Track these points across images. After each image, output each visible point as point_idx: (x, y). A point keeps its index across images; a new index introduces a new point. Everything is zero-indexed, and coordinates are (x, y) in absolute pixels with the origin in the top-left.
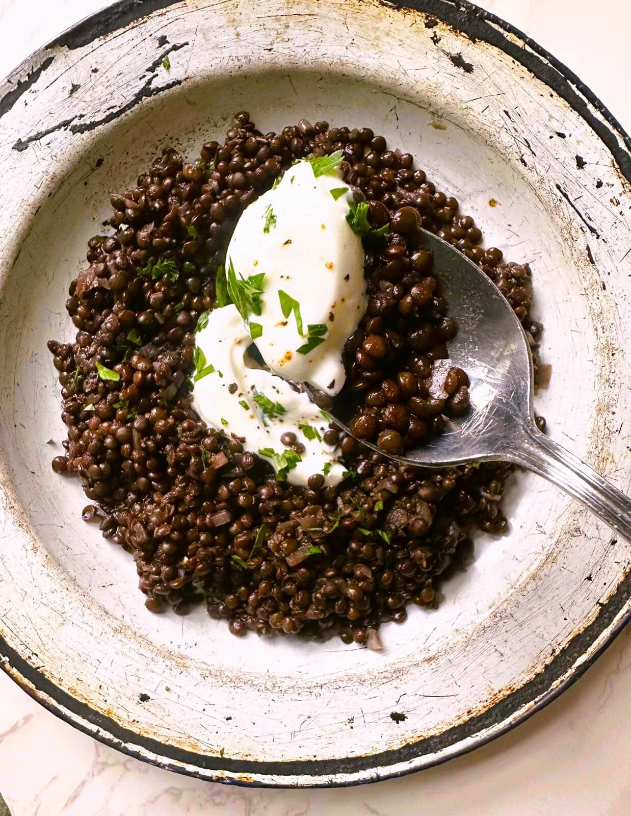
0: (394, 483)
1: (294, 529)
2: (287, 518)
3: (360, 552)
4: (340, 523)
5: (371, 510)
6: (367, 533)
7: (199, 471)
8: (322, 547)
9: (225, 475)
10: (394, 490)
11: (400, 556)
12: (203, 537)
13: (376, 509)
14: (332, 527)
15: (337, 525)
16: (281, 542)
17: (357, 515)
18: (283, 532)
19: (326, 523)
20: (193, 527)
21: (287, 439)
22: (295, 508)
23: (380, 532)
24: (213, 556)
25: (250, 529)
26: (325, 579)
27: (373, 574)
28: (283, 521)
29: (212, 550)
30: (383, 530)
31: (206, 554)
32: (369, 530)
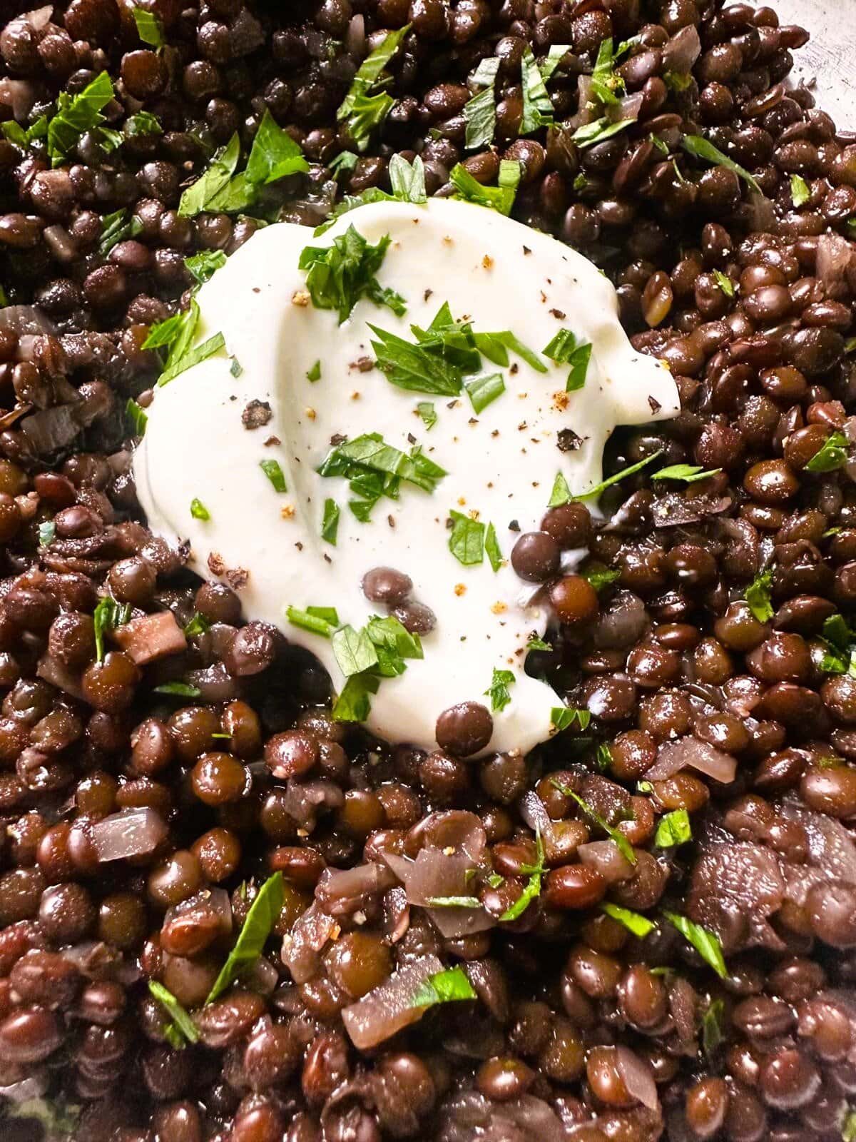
0: (719, 748)
1: (377, 898)
2: (357, 858)
3: (614, 1001)
4: (544, 885)
5: (645, 843)
6: (640, 926)
7: (78, 663)
8: (477, 972)
9: (166, 689)
10: (723, 771)
11: (756, 1021)
12: (52, 904)
13: (665, 840)
14: (515, 897)
15: (533, 889)
16: (329, 943)
17: (606, 856)
18: (338, 908)
19: (495, 880)
20: (28, 865)
21: (384, 588)
22: (384, 822)
23: (683, 925)
24: (79, 983)
25: (228, 884)
26: (480, 1102)
27: (662, 1090)
28: (343, 865)
29: (74, 956)
30: (693, 920)
31: (44, 976)
32: (648, 914)
